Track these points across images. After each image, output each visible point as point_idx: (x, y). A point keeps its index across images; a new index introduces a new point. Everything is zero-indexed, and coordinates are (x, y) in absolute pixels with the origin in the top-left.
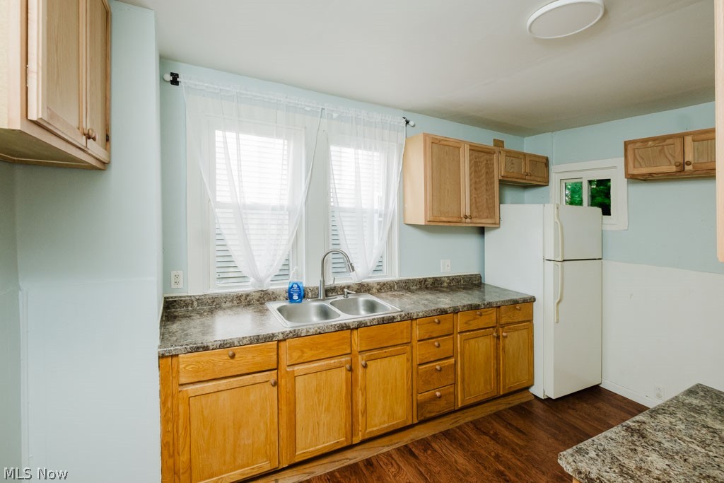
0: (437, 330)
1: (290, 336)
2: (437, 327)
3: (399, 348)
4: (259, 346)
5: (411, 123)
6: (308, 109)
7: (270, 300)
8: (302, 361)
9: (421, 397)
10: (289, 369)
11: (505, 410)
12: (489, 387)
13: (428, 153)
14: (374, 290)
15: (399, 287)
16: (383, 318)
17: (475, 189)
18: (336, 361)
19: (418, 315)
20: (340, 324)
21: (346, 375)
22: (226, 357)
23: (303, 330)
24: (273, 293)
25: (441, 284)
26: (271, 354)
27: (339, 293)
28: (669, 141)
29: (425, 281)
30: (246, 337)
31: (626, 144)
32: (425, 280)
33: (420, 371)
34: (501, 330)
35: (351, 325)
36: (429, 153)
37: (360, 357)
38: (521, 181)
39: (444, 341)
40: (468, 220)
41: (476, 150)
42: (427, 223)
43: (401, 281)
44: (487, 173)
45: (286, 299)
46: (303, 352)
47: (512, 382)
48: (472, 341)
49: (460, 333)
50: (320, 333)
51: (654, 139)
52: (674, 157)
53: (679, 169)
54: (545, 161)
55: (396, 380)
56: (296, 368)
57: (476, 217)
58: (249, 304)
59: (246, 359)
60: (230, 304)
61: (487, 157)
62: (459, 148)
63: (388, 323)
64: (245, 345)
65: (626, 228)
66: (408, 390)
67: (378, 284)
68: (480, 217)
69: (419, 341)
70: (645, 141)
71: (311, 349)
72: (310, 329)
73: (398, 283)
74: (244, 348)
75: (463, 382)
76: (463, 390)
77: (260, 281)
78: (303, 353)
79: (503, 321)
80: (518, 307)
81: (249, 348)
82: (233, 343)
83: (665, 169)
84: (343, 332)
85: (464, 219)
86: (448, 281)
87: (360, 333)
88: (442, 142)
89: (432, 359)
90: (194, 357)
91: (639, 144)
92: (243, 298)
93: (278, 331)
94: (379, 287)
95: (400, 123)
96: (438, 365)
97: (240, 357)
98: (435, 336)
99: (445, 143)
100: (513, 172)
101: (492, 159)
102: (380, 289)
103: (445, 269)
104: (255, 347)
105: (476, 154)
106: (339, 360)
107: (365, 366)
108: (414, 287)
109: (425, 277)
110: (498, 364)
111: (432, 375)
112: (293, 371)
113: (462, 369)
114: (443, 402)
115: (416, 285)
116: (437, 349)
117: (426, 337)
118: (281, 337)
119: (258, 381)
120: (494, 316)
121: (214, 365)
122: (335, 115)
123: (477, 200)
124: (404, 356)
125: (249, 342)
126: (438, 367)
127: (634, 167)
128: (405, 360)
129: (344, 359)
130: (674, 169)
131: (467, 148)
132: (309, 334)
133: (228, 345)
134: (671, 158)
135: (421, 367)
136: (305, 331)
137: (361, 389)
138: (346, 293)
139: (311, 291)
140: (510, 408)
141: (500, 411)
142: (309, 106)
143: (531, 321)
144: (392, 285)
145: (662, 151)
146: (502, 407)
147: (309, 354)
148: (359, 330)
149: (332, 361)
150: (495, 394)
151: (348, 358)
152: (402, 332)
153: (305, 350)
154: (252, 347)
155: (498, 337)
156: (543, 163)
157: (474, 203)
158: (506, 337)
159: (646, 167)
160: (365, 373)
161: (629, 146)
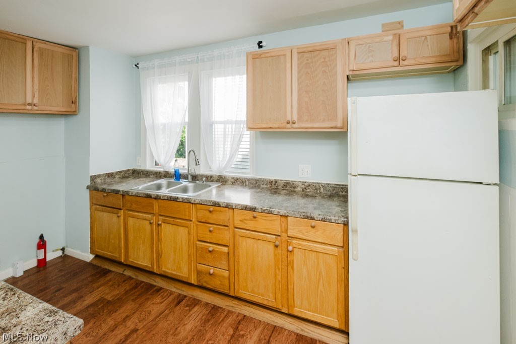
0: (214, 218)
3: (183, 221)
10: (126, 211)
12: (271, 295)
14: (230, 182)
15: (250, 183)
20: (147, 193)
22: (102, 196)
25: (294, 187)
29: (276, 182)
37: (159, 218)
39: (219, 229)
41: (306, 51)
47: (306, 307)
48: (250, 241)
49: (235, 228)
56: (129, 212)
59: (110, 200)
62: (284, 55)
67: (233, 178)
69: (198, 222)
73: (250, 180)
79: (290, 234)
80: (313, 224)
86: (303, 186)
87: (159, 203)
88: (263, 56)
89: (208, 241)
90: (96, 192)
96: (212, 247)
97: (108, 198)
98: (211, 222)
99: (267, 55)
100: (372, 62)
101: (333, 55)
102: (234, 182)
105: (305, 55)
108: (265, 186)
109: (277, 178)
113: (238, 262)
115: (267, 184)
116: (210, 233)
124: (187, 229)
126: (210, 249)
128: (187, 232)
131: (294, 52)
144: (243, 181)
148: (158, 200)
150: (278, 307)
152: (185, 211)
154: (112, 195)
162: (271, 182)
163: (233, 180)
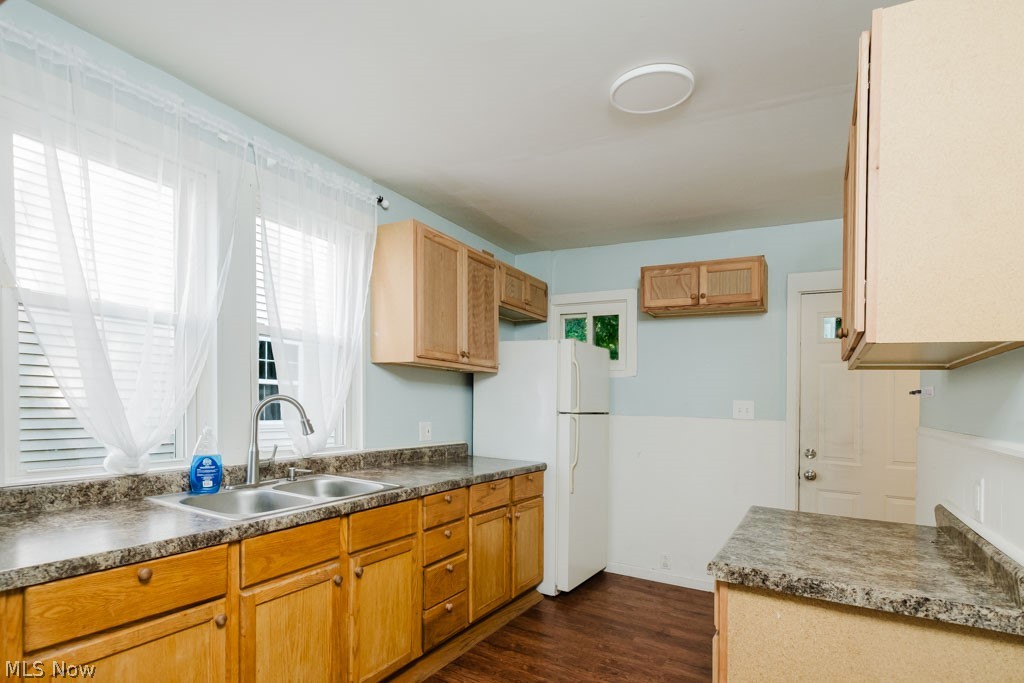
0: (449, 511)
1: (249, 532)
2: (448, 508)
3: (403, 542)
4: (195, 556)
5: (385, 203)
6: (225, 138)
7: (152, 492)
8: (266, 577)
9: (427, 615)
10: (246, 594)
11: (518, 618)
12: (501, 590)
13: (419, 251)
14: (331, 469)
15: (367, 464)
16: (384, 496)
17: (473, 315)
18: (319, 571)
19: (427, 490)
20: (327, 508)
21: (334, 593)
22: (134, 582)
23: (270, 520)
24: (158, 478)
25: (422, 457)
26: (218, 568)
27: (277, 476)
28: (686, 270)
29: (402, 454)
30: (172, 541)
31: (643, 270)
32: (401, 452)
33: (428, 576)
34: (513, 508)
35: (342, 508)
36: (421, 251)
37: (352, 561)
38: (521, 311)
39: (456, 527)
40: (465, 360)
41: (473, 257)
42: (417, 360)
43: (370, 454)
44: (486, 294)
45: (183, 490)
46: (269, 560)
47: (523, 578)
48: (485, 526)
49: (471, 516)
50: (298, 525)
51: (672, 267)
52: (690, 288)
53: (695, 302)
54: (544, 287)
55: (398, 593)
56: (257, 590)
57: (474, 356)
58: (106, 502)
59: (171, 584)
60: (65, 505)
61: (486, 270)
62: (456, 251)
63: (391, 504)
64: (172, 554)
65: (635, 374)
66: (413, 606)
67: (337, 458)
68: (477, 356)
69: (425, 531)
70: (662, 268)
71: (282, 555)
72: (282, 518)
73: (365, 457)
74: (168, 562)
75: (474, 586)
76: (475, 595)
77: (132, 454)
78: (270, 562)
79: (516, 498)
80: (530, 477)
81: (178, 559)
82: (148, 552)
83: (681, 301)
84: (331, 520)
85: (461, 357)
86: (430, 454)
87: (354, 521)
88: (436, 239)
89: (441, 557)
90: (65, 588)
91: (656, 272)
92: (94, 490)
93: (228, 527)
94: (338, 463)
95: (369, 199)
96: (450, 563)
97: (160, 579)
98: (445, 521)
99: (441, 240)
100: (513, 297)
101: (492, 276)
102: (341, 468)
103: (425, 437)
104: (190, 557)
105: (474, 264)
106: (323, 569)
107: (358, 576)
108: (387, 464)
109: (401, 448)
110: (511, 556)
111: (443, 579)
112: (254, 595)
113: (474, 568)
114: (453, 619)
115: (390, 461)
116: (447, 541)
117: (435, 524)
118: (235, 535)
119: (193, 621)
120: (508, 490)
121: (108, 600)
122: (271, 161)
123: (476, 331)
124: (409, 555)
125: (178, 549)
126: (450, 567)
127: (651, 299)
128: (410, 560)
129: (331, 567)
130: (689, 302)
131: (465, 254)
132: (281, 527)
133: (138, 558)
134: (686, 289)
135: (429, 569)
136: (274, 522)
137: (353, 615)
138: (292, 474)
139: (230, 473)
140: (523, 615)
141: (513, 620)
142: (225, 133)
143: (540, 496)
144: (357, 460)
145: (678, 282)
146: (513, 615)
147: (279, 564)
148: (351, 517)
149: (314, 572)
150: (507, 598)
151: (335, 565)
152: (407, 519)
153: (273, 556)
154: (184, 558)
155: (511, 520)
156: (541, 291)
157: (473, 335)
158: (517, 518)
159: (663, 298)
160: (358, 587)
161: (646, 273)
162: (395, 455)
163: (337, 464)
